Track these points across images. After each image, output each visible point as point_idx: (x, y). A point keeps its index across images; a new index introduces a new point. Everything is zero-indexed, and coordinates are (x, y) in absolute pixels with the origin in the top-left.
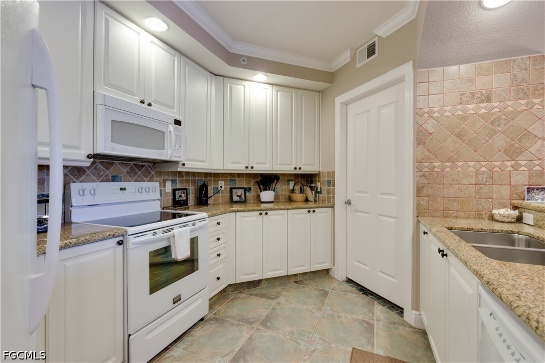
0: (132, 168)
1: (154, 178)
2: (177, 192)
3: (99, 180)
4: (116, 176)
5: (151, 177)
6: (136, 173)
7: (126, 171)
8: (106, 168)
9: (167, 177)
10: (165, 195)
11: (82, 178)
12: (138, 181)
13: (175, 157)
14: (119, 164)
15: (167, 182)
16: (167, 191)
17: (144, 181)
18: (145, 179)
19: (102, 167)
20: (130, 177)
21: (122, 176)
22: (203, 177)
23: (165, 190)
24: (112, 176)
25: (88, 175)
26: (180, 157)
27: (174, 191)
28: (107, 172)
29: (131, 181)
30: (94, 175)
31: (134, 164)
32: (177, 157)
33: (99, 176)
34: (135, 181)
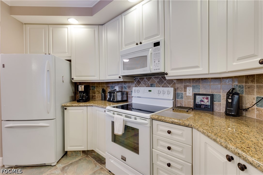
0: (160, 80)
1: (176, 85)
2: (197, 97)
3: (145, 86)
4: (152, 84)
5: (173, 84)
6: (163, 82)
7: (157, 81)
8: (148, 80)
9: (188, 84)
10: (186, 98)
11: (140, 85)
12: (164, 87)
13: (155, 70)
14: (154, 77)
15: (187, 88)
16: (188, 94)
17: (168, 87)
18: (169, 85)
19: (146, 80)
20: (159, 84)
21: (155, 84)
22: (243, 82)
23: (186, 94)
24: (151, 84)
25: (142, 84)
26: (159, 69)
27: (195, 95)
28: (149, 82)
29: (160, 87)
30: (144, 84)
31: (162, 77)
32: (157, 69)
33: (145, 84)
34: (162, 87)
